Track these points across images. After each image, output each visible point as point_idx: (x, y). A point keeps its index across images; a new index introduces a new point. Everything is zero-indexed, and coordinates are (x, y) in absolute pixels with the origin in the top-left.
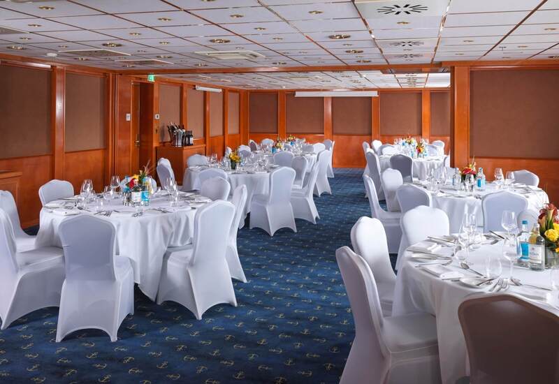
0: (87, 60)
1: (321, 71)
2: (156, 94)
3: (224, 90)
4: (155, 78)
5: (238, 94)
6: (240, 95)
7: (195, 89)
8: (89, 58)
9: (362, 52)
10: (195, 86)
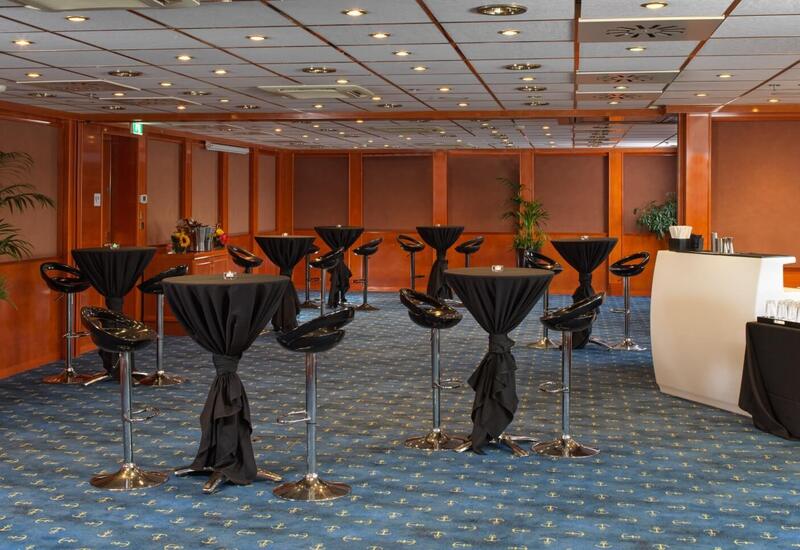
0: (52, 96)
1: (451, 119)
2: (141, 157)
3: (251, 149)
4: (144, 128)
5: (273, 158)
6: (277, 159)
7: (205, 147)
8: (54, 93)
9: (545, 89)
10: (204, 142)
